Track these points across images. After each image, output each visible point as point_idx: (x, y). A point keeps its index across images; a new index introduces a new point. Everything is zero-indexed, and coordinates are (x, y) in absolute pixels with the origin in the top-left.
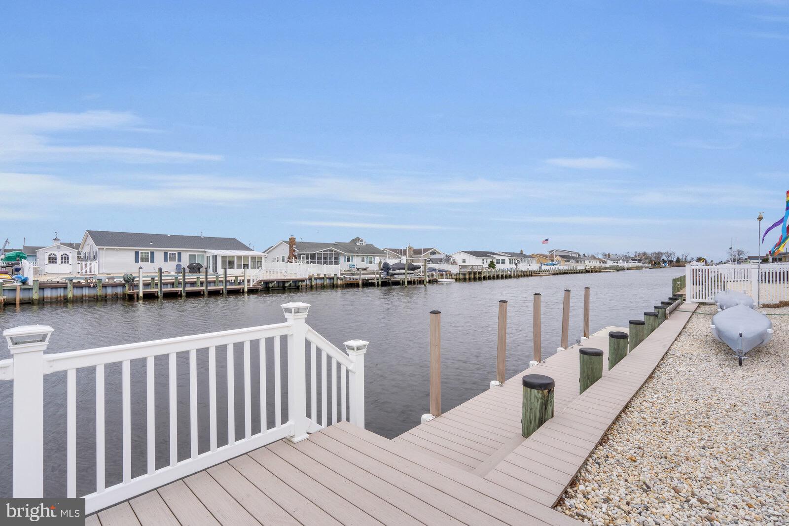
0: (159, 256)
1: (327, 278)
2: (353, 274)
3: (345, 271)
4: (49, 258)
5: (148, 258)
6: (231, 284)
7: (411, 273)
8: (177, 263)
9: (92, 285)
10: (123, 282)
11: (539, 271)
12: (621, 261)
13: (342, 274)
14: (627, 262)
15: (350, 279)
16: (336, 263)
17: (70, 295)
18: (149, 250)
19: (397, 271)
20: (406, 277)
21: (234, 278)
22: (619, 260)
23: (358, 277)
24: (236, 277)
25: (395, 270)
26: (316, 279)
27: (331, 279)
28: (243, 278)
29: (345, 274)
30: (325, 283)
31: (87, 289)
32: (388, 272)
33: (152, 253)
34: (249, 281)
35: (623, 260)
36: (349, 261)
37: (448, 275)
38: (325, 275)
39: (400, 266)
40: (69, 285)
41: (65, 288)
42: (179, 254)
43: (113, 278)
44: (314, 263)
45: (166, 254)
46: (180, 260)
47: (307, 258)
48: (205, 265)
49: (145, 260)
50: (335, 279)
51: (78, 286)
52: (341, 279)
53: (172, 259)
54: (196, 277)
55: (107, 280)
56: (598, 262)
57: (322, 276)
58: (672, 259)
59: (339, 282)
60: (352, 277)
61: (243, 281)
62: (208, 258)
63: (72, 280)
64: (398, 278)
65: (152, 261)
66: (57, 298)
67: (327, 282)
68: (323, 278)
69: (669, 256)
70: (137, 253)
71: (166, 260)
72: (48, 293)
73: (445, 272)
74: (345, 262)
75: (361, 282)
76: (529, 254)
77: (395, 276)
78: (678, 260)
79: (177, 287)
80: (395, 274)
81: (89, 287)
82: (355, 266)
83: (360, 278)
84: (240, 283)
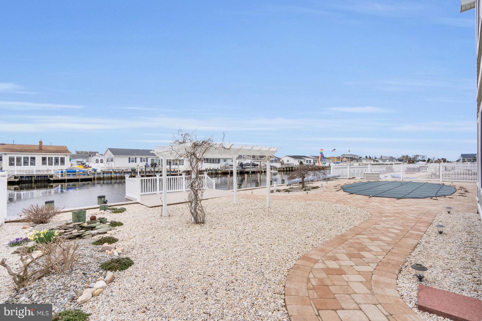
0: (138, 160)
1: (214, 170)
2: (226, 168)
3: (223, 166)
4: (96, 161)
5: (134, 161)
6: (172, 172)
7: (253, 168)
8: (146, 162)
9: (120, 172)
10: (131, 171)
11: (329, 167)
12: (388, 160)
13: (221, 168)
14: (392, 161)
15: (225, 170)
16: (219, 163)
17: (113, 176)
18: (134, 157)
19: (246, 167)
20: (251, 169)
21: (173, 170)
22: (386, 160)
23: (228, 169)
24: (174, 169)
25: (245, 166)
26: (209, 170)
27: (216, 170)
28: (177, 170)
29: (223, 168)
30: (213, 172)
31: (118, 174)
32: (242, 167)
33: (136, 158)
34: (180, 171)
35: (389, 160)
36: (225, 161)
37: (275, 169)
38: (213, 168)
39: (248, 164)
40: (113, 172)
41: (111, 173)
42: (147, 159)
43: (127, 169)
44: (208, 162)
45: (141, 158)
46: (147, 162)
47: (205, 160)
48: (158, 163)
49: (133, 161)
50: (218, 170)
51: (115, 173)
52: (221, 170)
53: (144, 161)
54: (158, 169)
55: (125, 170)
56: (372, 161)
57: (212, 169)
58: (425, 159)
59: (219, 172)
60: (225, 169)
61: (177, 171)
62: (159, 160)
63: (113, 170)
64: (247, 170)
65: (136, 162)
66: (108, 177)
67: (214, 172)
68: (212, 170)
69: (423, 158)
70: (129, 158)
71: (141, 162)
72: (105, 175)
73: (273, 167)
74: (223, 162)
75: (229, 172)
76: (327, 157)
77: (246, 169)
78: (429, 160)
79: (151, 173)
80: (246, 168)
81: (119, 173)
82: (228, 164)
83: (229, 170)
84: (176, 172)
